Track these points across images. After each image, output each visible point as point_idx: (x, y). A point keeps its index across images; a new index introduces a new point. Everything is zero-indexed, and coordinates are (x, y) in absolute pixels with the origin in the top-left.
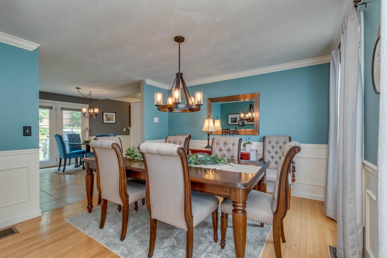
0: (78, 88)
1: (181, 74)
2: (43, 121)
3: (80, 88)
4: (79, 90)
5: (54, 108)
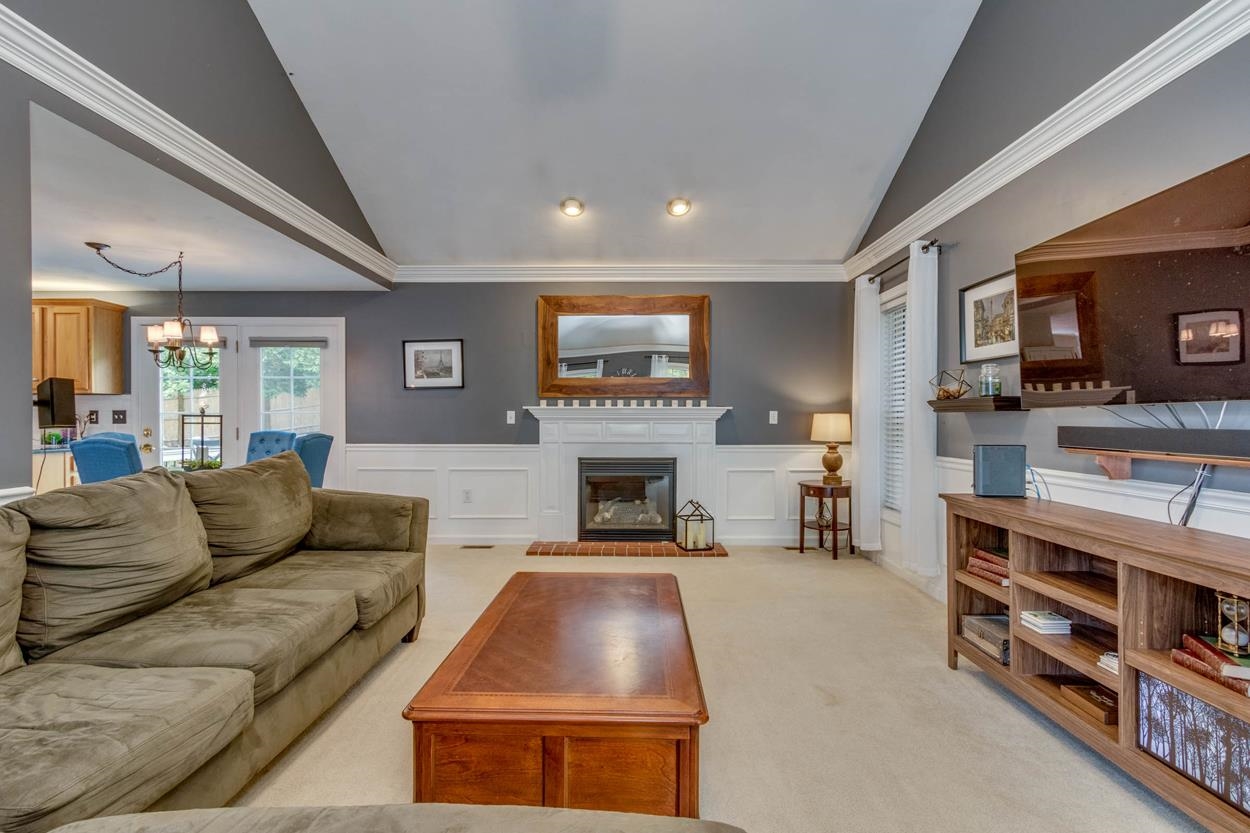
5: (231, 343)
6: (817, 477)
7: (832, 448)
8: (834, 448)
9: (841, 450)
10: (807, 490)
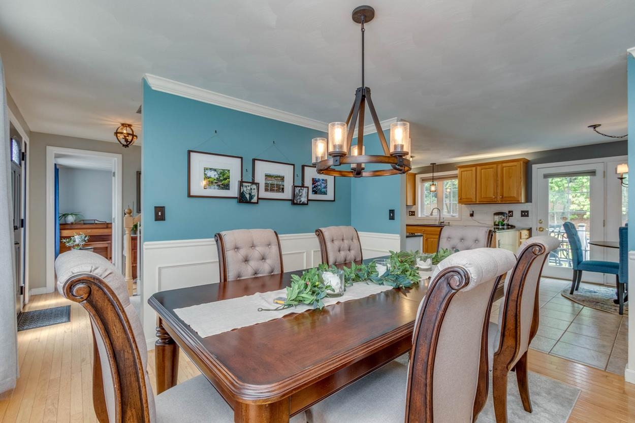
0: (595, 127)
1: (368, 90)
3: (600, 125)
4: (597, 129)
5: (599, 174)
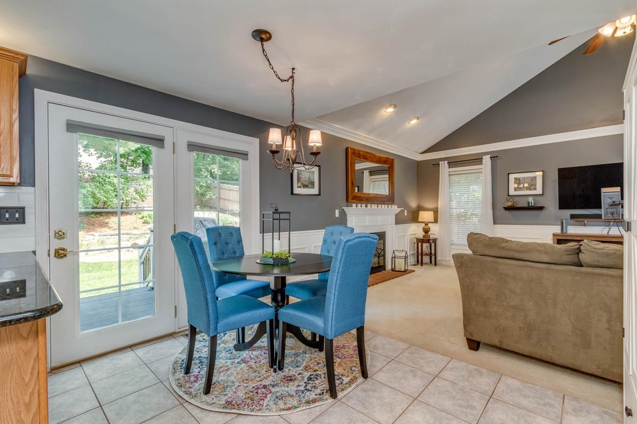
0: (261, 38)
2: (146, 199)
5: (168, 143)
6: (421, 234)
7: (426, 224)
8: (427, 224)
9: (430, 225)
10: (419, 240)
